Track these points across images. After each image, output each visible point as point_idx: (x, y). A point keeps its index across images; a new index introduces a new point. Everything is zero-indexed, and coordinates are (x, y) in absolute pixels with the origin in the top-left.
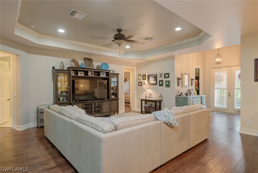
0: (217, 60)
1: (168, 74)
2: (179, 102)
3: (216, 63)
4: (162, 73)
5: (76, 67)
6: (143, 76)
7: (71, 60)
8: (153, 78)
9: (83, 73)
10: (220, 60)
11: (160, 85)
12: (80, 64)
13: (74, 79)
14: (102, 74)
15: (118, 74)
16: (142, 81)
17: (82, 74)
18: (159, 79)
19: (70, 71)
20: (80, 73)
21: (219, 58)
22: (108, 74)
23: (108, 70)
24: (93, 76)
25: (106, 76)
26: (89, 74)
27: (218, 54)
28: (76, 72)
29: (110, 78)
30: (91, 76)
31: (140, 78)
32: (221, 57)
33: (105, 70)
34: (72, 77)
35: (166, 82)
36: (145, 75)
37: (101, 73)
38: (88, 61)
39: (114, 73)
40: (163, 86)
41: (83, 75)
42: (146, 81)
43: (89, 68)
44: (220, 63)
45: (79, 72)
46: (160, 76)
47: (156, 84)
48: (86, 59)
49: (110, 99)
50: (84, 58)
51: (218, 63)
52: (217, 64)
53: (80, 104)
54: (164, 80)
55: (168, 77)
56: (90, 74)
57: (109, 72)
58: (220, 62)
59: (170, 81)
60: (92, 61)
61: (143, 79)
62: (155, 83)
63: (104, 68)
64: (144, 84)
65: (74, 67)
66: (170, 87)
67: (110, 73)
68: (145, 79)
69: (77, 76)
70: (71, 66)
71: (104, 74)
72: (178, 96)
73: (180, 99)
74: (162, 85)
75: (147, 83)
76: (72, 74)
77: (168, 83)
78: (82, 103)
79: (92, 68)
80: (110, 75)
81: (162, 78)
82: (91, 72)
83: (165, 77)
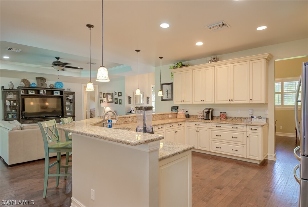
1: (121, 93)
4: (116, 92)
5: (26, 86)
6: (103, 93)
7: (21, 79)
9: (34, 91)
11: (115, 103)
12: (31, 83)
13: (23, 97)
14: (56, 93)
15: (75, 92)
16: (103, 99)
17: (32, 92)
18: (115, 98)
19: (19, 90)
20: (31, 92)
22: (61, 92)
23: (62, 88)
24: (46, 94)
25: (60, 94)
26: (40, 92)
28: (27, 91)
29: (64, 96)
30: (43, 94)
31: (101, 95)
33: (59, 88)
34: (21, 95)
35: (120, 100)
36: (105, 93)
37: (54, 92)
38: (41, 80)
39: (69, 91)
41: (34, 94)
42: (106, 99)
43: (41, 87)
45: (29, 91)
48: (38, 79)
49: (64, 116)
50: (36, 77)
53: (29, 120)
54: (118, 98)
55: (121, 96)
56: (42, 92)
57: (63, 91)
60: (45, 80)
61: (104, 97)
62: (112, 101)
63: (58, 86)
64: (104, 101)
65: (24, 86)
67: (65, 92)
68: (105, 97)
69: (27, 95)
70: (20, 86)
71: (58, 93)
72: (129, 112)
74: (117, 103)
75: (106, 101)
76: (22, 93)
78: (32, 120)
79: (44, 87)
80: (64, 94)
81: (117, 96)
82: (42, 91)
83: (119, 96)
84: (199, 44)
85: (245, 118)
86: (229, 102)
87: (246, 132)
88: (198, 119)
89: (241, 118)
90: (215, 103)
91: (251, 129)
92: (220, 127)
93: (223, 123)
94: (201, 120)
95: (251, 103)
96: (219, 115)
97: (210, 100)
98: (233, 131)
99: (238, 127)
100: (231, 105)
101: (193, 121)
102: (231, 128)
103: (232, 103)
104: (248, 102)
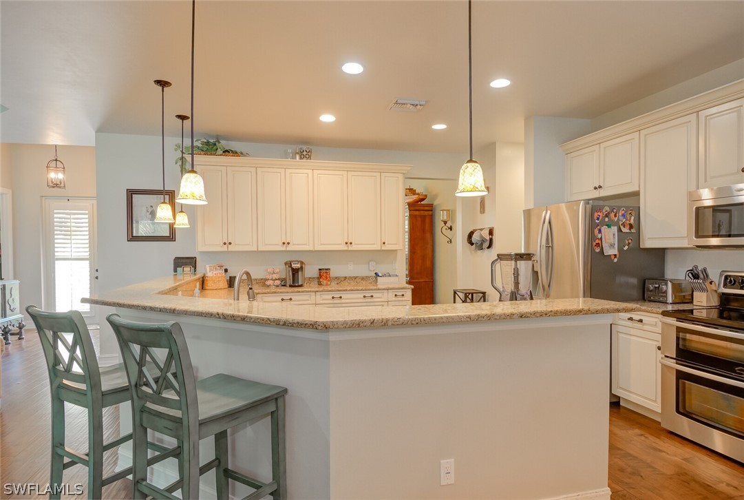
0: (52, 175)
3: (51, 184)
10: (61, 176)
21: (56, 172)
27: (56, 160)
32: (64, 168)
44: (62, 185)
51: (56, 185)
52: (54, 187)
58: (61, 183)
84: (327, 118)
85: (363, 279)
86: (344, 248)
87: (388, 302)
88: (268, 286)
89: (356, 278)
90: (316, 249)
91: (396, 295)
92: (341, 297)
93: (346, 290)
94: (273, 289)
95: (383, 249)
96: (316, 274)
97: (301, 242)
98: (365, 304)
99: (375, 295)
100: (348, 254)
101: (275, 293)
102: (361, 298)
103: (350, 248)
104: (377, 247)
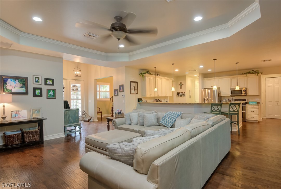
2: (69, 117)
8: (17, 82)
10: (79, 73)
40: (42, 96)
46: (36, 82)
47: (27, 93)
51: (77, 76)
54: (45, 88)
55: (53, 84)
59: (56, 90)
62: (25, 92)
66: (55, 98)
73: (69, 113)
77: (52, 93)
83: (46, 84)
